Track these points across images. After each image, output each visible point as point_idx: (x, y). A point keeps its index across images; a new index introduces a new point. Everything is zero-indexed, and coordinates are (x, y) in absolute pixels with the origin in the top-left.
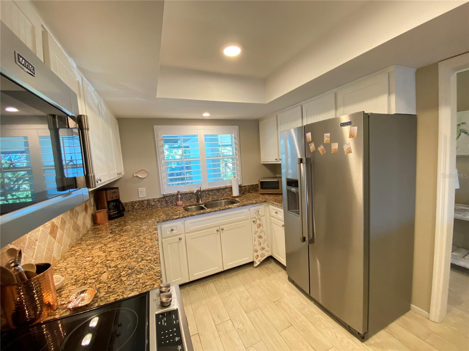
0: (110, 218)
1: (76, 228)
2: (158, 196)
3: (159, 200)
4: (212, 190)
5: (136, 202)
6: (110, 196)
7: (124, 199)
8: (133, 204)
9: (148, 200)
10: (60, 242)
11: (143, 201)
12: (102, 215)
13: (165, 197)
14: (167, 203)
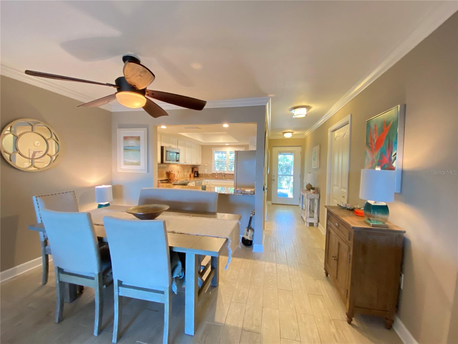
0: (194, 177)
1: (184, 175)
2: (210, 173)
3: (210, 175)
4: (230, 174)
5: (203, 174)
6: (195, 170)
7: (199, 172)
8: (202, 174)
9: (207, 174)
10: (179, 175)
11: (205, 174)
12: (192, 175)
13: (213, 174)
14: (213, 176)
